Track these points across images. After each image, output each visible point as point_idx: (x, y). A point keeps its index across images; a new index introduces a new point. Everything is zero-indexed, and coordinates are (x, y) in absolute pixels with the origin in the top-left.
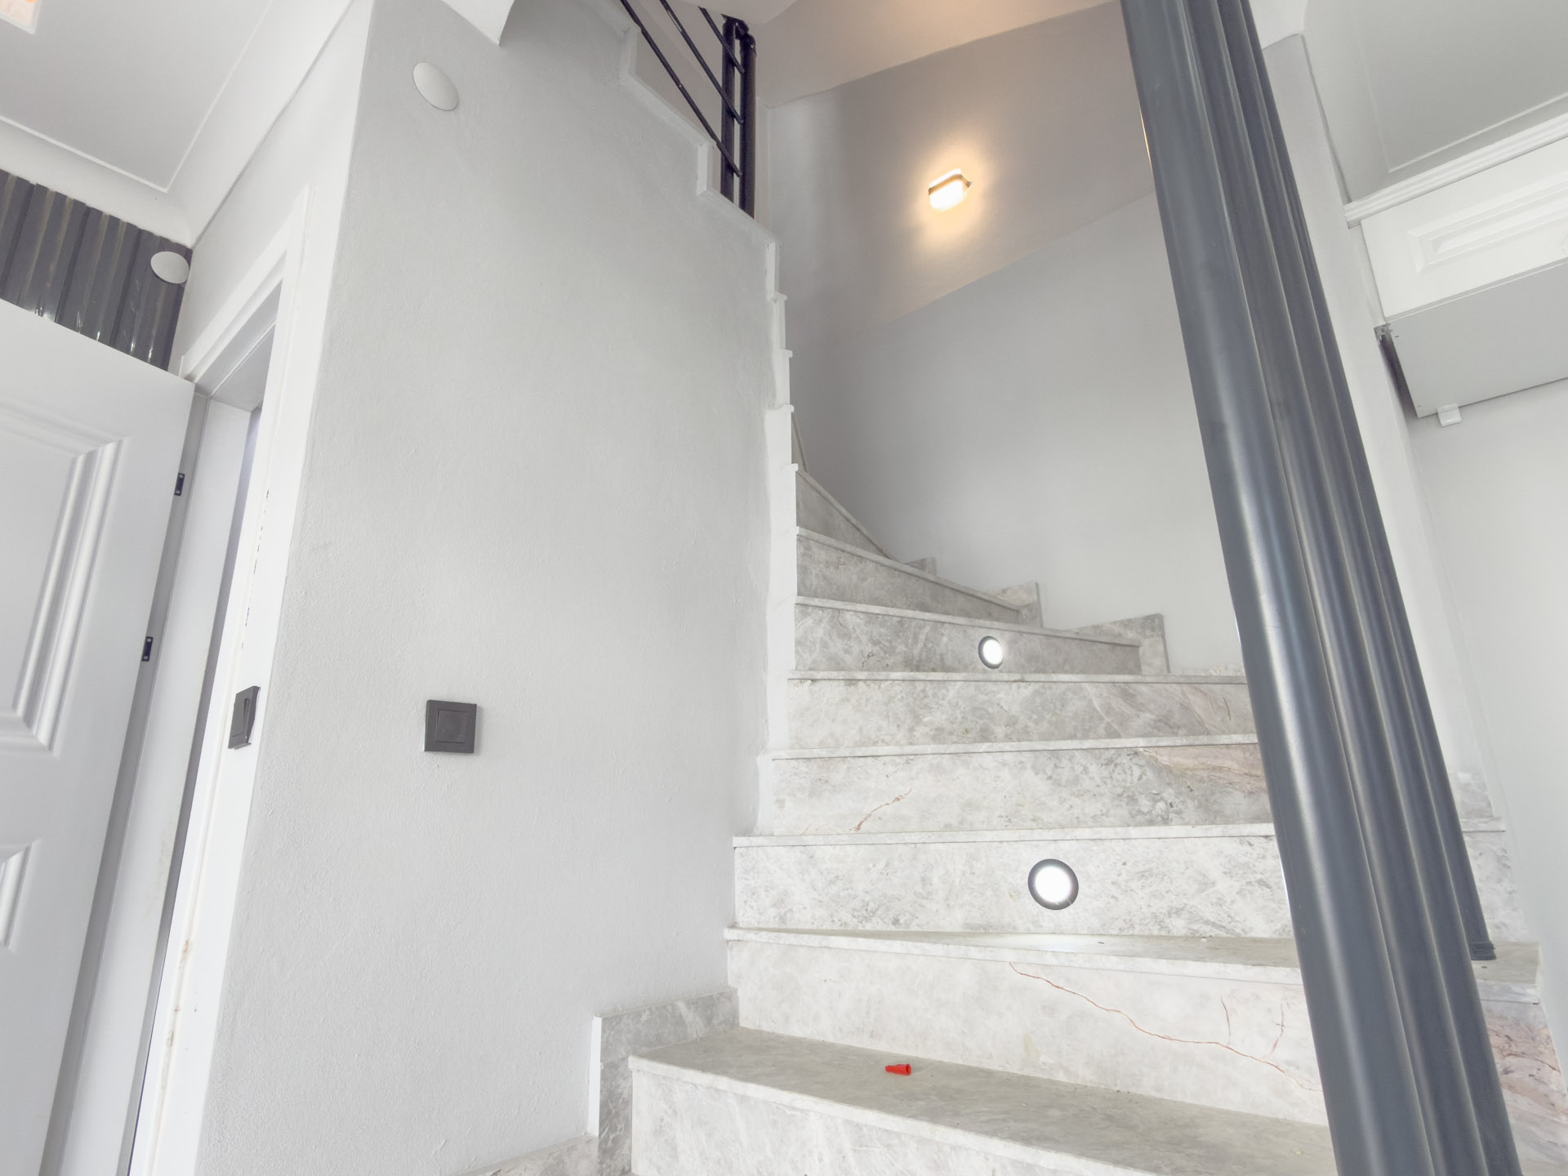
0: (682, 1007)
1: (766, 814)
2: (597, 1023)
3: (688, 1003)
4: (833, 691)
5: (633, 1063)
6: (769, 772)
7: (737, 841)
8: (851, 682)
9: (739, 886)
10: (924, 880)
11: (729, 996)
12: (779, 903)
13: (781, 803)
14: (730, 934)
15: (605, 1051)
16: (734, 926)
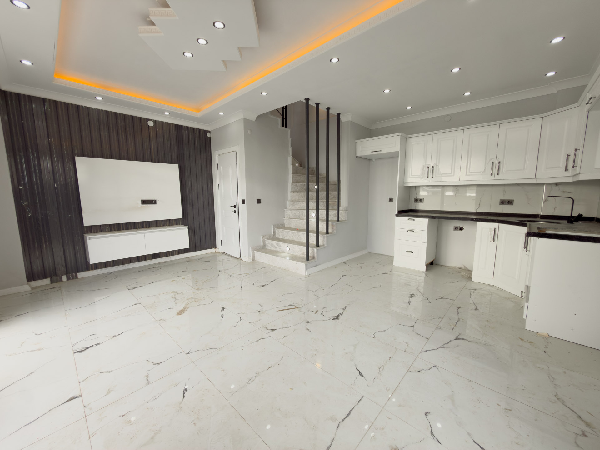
0: (280, 225)
1: (288, 207)
2: (272, 226)
3: (281, 224)
4: (295, 194)
5: (276, 229)
6: (288, 202)
7: (285, 210)
8: (297, 193)
9: (285, 214)
10: (303, 214)
11: (284, 224)
12: (289, 216)
13: (289, 206)
14: (284, 219)
15: (273, 228)
16: (285, 218)
